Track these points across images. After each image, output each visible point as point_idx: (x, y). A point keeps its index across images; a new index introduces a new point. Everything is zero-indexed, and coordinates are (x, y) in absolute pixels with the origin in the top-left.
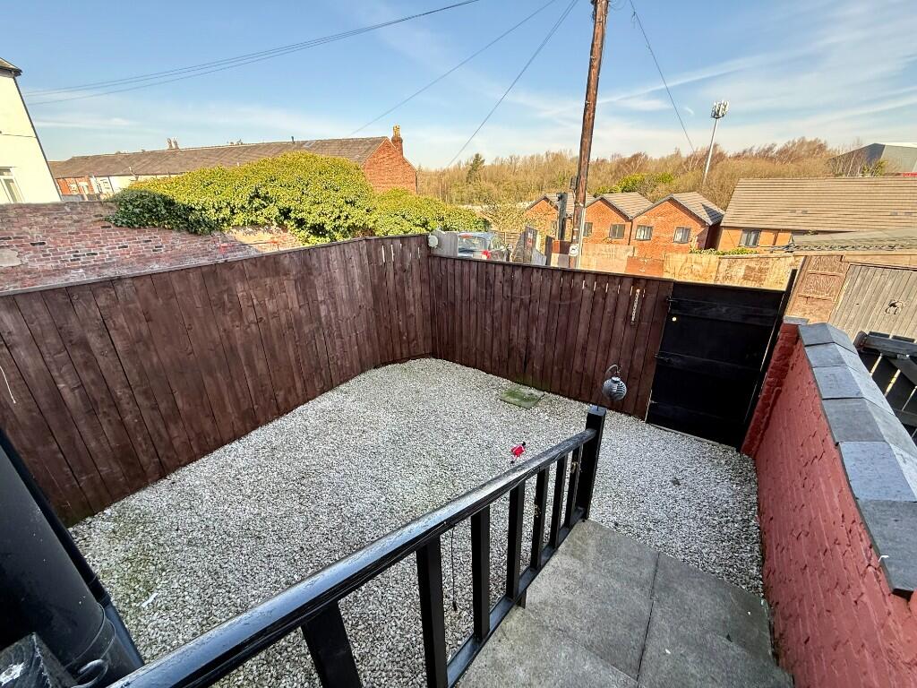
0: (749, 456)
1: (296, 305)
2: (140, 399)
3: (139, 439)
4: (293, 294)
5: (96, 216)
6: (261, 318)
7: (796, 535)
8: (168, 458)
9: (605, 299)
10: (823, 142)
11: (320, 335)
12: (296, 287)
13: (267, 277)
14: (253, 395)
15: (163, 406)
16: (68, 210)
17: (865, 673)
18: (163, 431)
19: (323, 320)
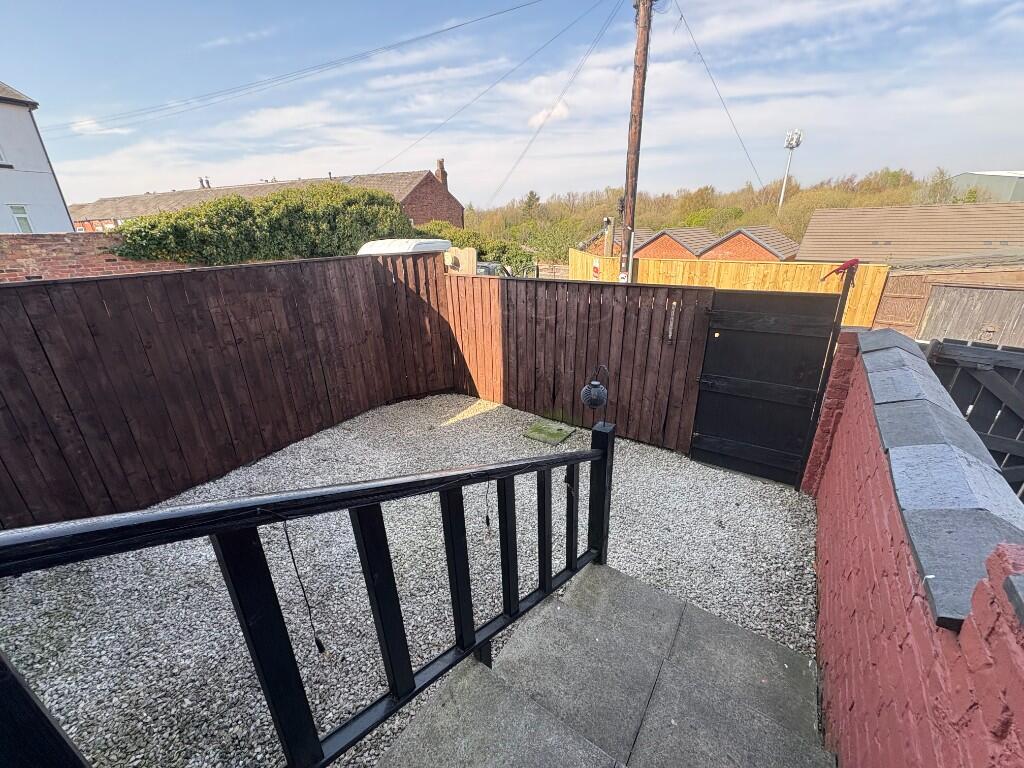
0: (810, 494)
1: (285, 326)
2: (84, 427)
3: (84, 473)
4: (282, 314)
5: (100, 248)
6: (241, 340)
7: (847, 575)
8: (121, 497)
9: (638, 315)
10: (908, 173)
11: (317, 363)
12: (285, 306)
13: (247, 292)
14: (230, 426)
15: (115, 437)
16: (69, 241)
17: (908, 745)
18: (115, 465)
19: (320, 346)
